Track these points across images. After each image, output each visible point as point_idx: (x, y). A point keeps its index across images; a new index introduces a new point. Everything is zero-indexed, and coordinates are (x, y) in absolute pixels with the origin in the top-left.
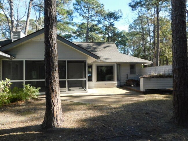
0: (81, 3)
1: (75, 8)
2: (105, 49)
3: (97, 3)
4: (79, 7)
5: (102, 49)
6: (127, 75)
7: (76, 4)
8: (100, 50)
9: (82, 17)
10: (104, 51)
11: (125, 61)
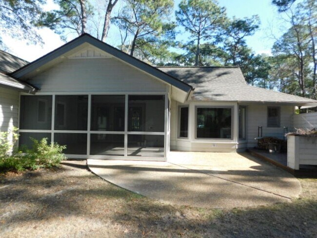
0: (188, 10)
1: (178, 19)
2: (220, 78)
3: (215, 7)
4: (185, 17)
5: (213, 77)
6: (260, 128)
7: (180, 13)
8: (210, 79)
9: (190, 32)
10: (216, 81)
11: (257, 100)
